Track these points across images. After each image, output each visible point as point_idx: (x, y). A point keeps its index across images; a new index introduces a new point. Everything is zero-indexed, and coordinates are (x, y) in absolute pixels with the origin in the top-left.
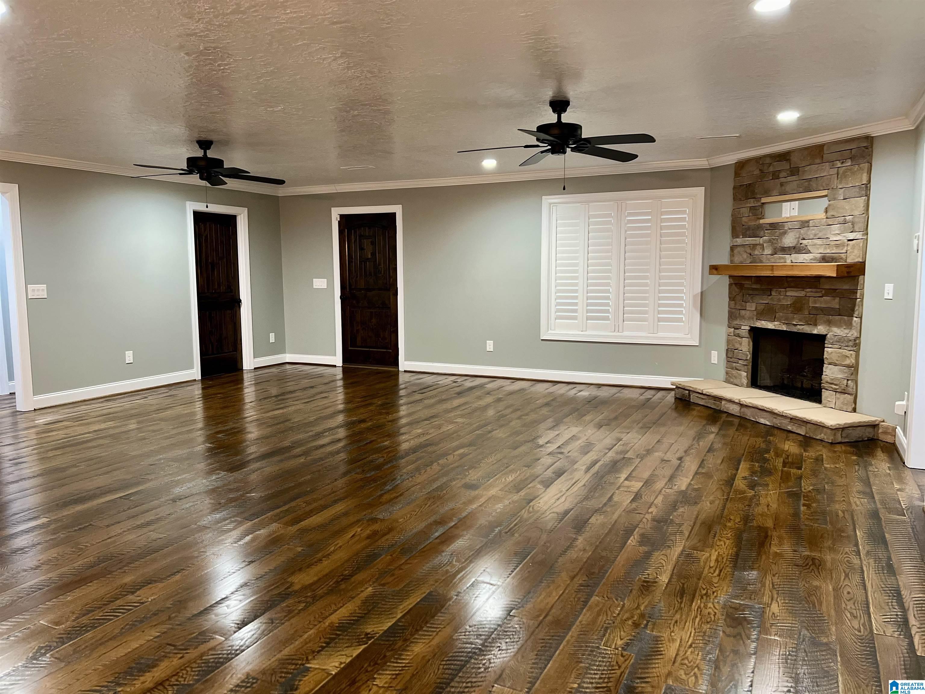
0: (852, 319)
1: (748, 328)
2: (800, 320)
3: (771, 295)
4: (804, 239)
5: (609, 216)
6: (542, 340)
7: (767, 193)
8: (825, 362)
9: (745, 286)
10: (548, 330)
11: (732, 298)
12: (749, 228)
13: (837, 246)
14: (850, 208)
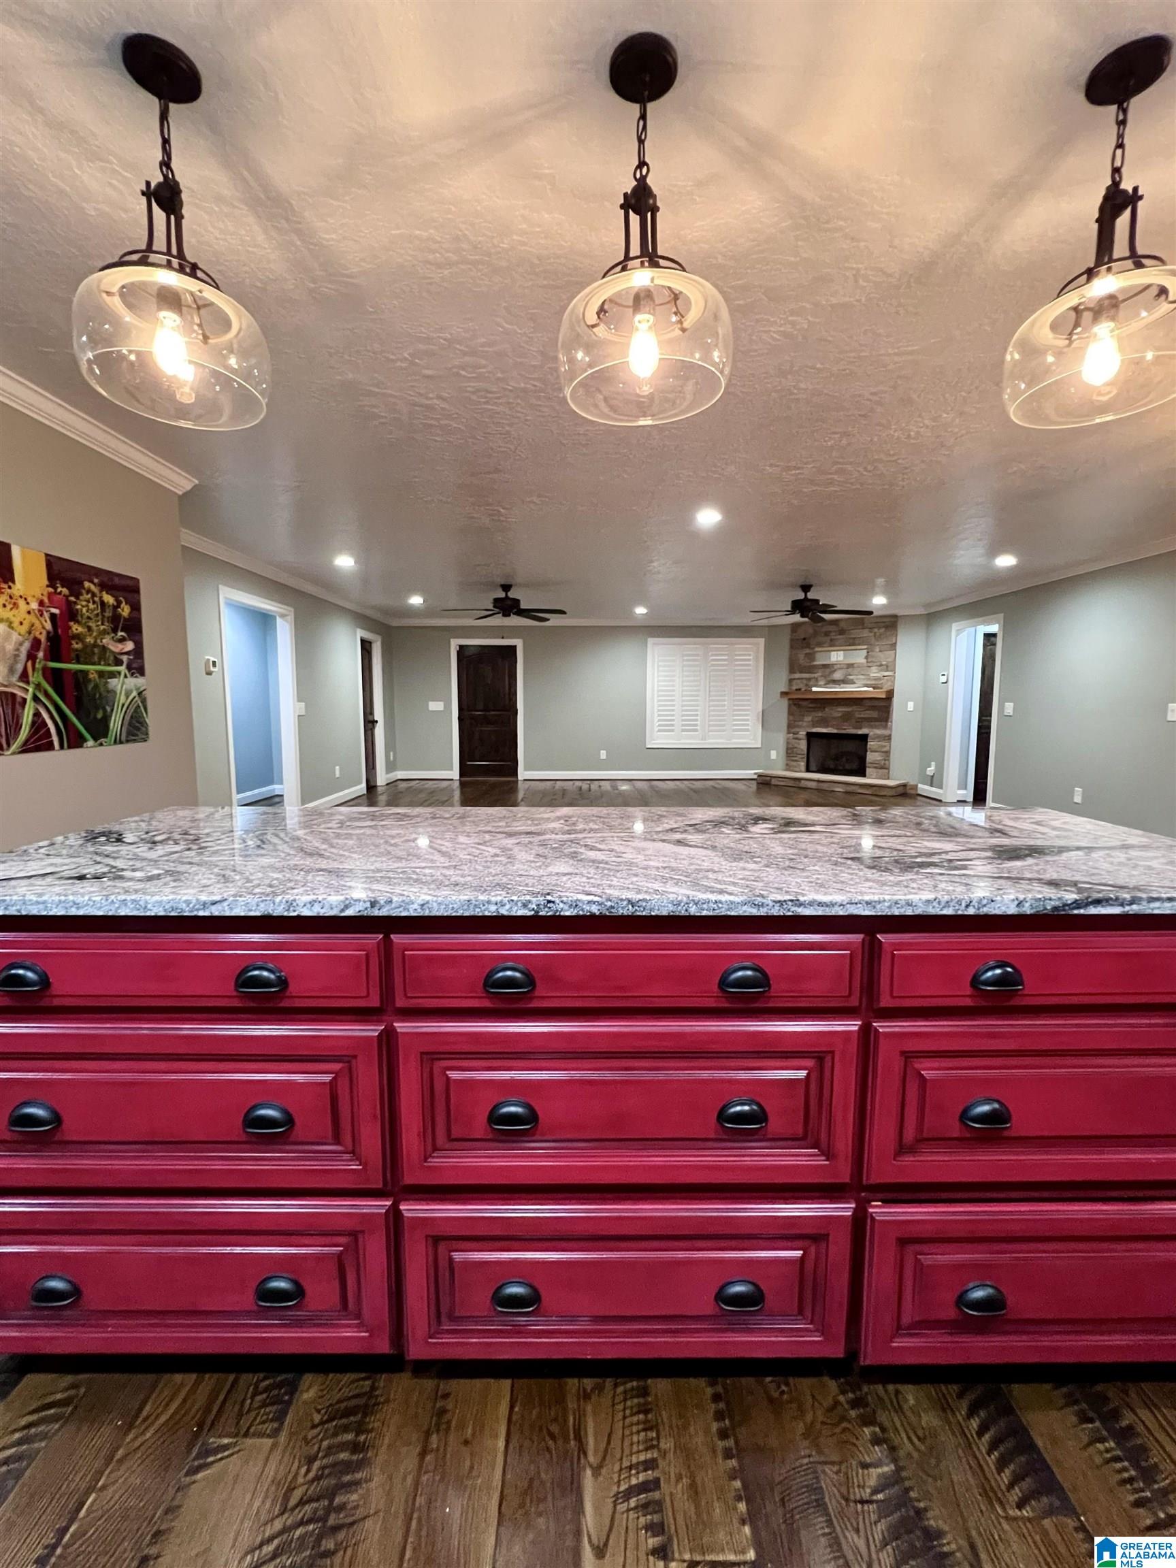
0: (888, 724)
1: (804, 733)
2: (848, 726)
3: (825, 710)
4: (851, 675)
5: (698, 655)
6: (647, 748)
8: (868, 751)
9: (802, 705)
10: (652, 741)
11: (790, 713)
12: (805, 667)
13: (875, 679)
14: (884, 657)
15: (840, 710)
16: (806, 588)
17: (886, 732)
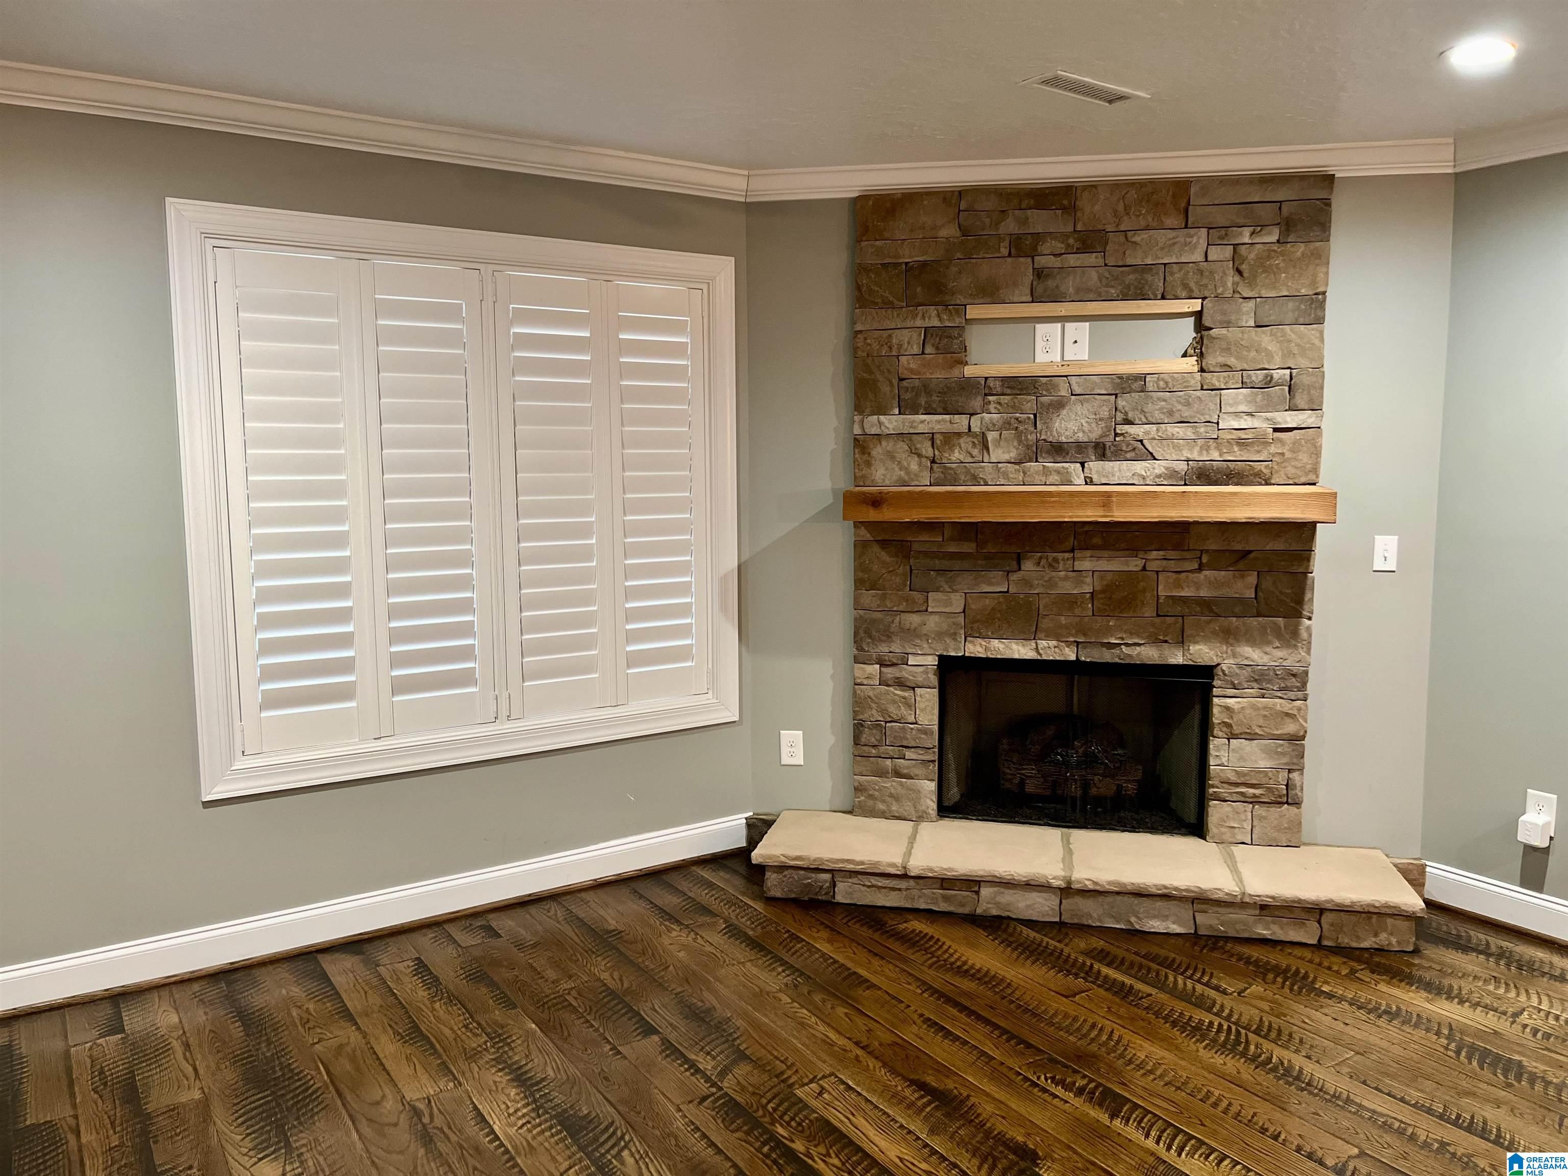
0: (1298, 624)
1: (932, 661)
2: (1131, 634)
3: (1020, 569)
4: (1131, 423)
5: (452, 313)
6: (208, 804)
7: (988, 292)
8: (1216, 732)
9: (915, 547)
10: (231, 760)
11: (868, 582)
12: (926, 388)
13: (1242, 443)
14: (1271, 349)
15: (1087, 570)
17: (1286, 658)
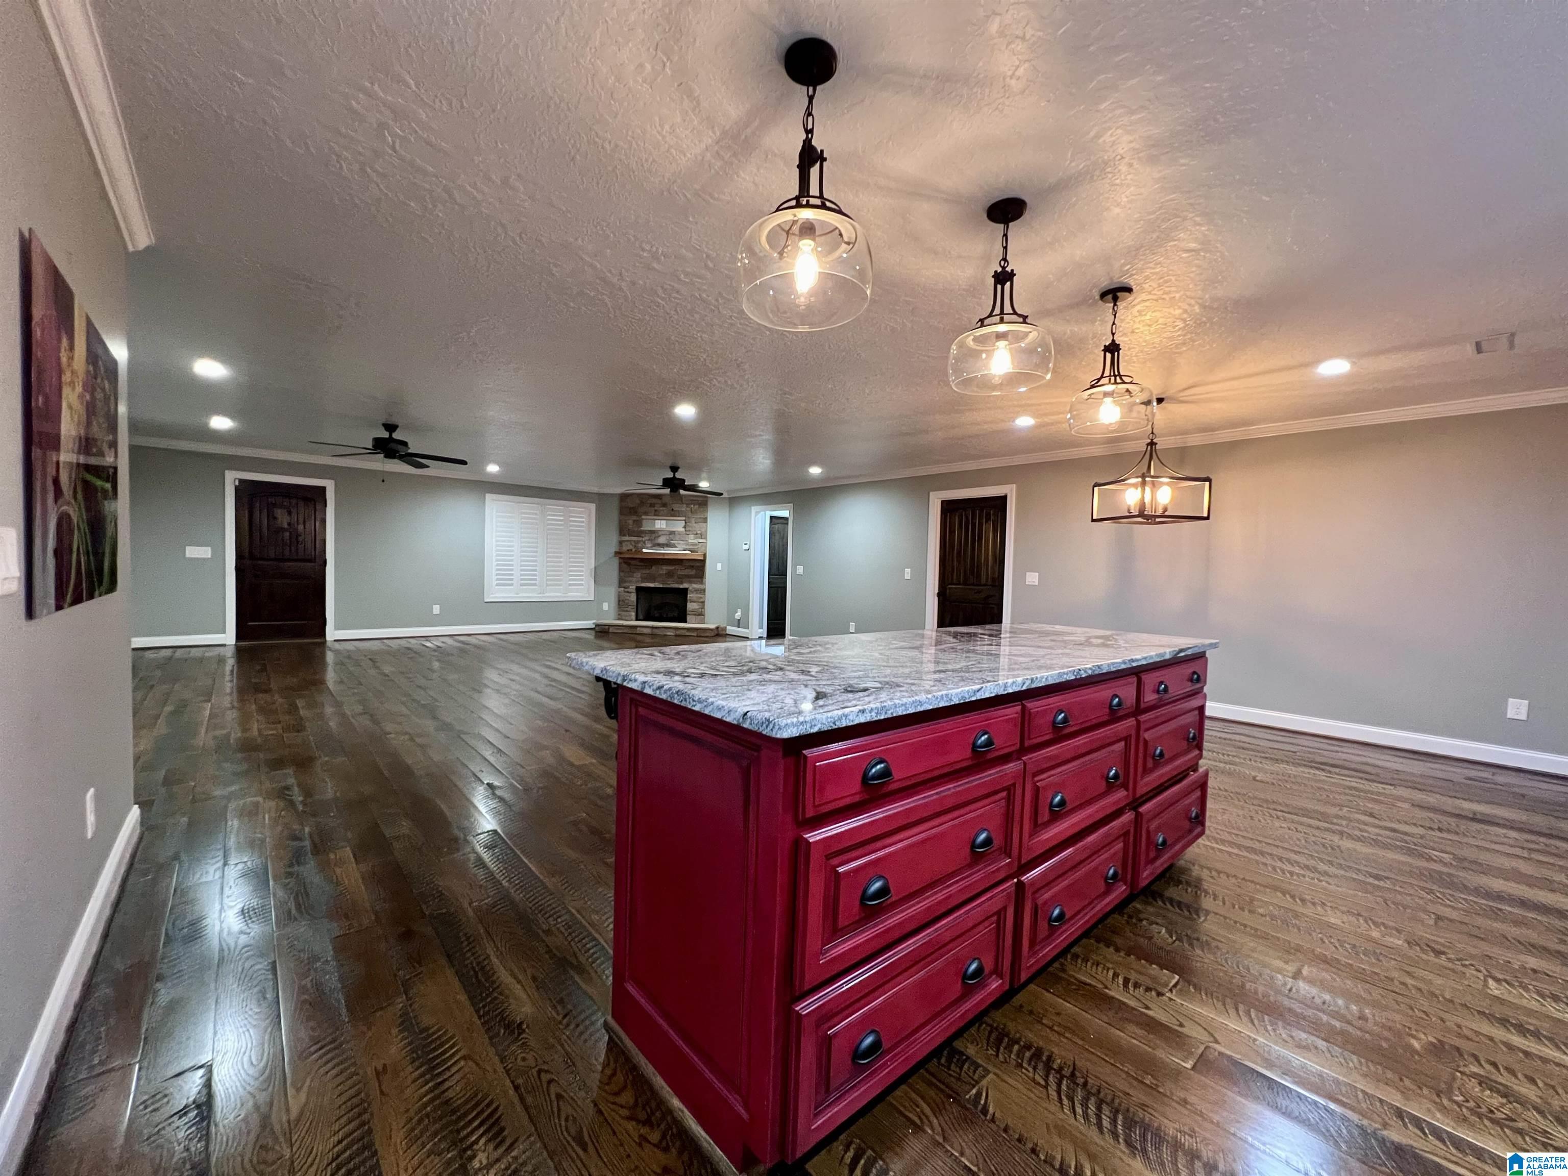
0: (703, 580)
1: (635, 587)
2: (672, 582)
3: (651, 569)
4: (673, 540)
5: (536, 514)
6: (486, 603)
7: (646, 514)
8: (688, 601)
9: (631, 563)
10: (490, 595)
11: (621, 570)
12: (634, 532)
13: (693, 544)
14: (698, 527)
15: (665, 569)
16: (674, 469)
17: (701, 586)
